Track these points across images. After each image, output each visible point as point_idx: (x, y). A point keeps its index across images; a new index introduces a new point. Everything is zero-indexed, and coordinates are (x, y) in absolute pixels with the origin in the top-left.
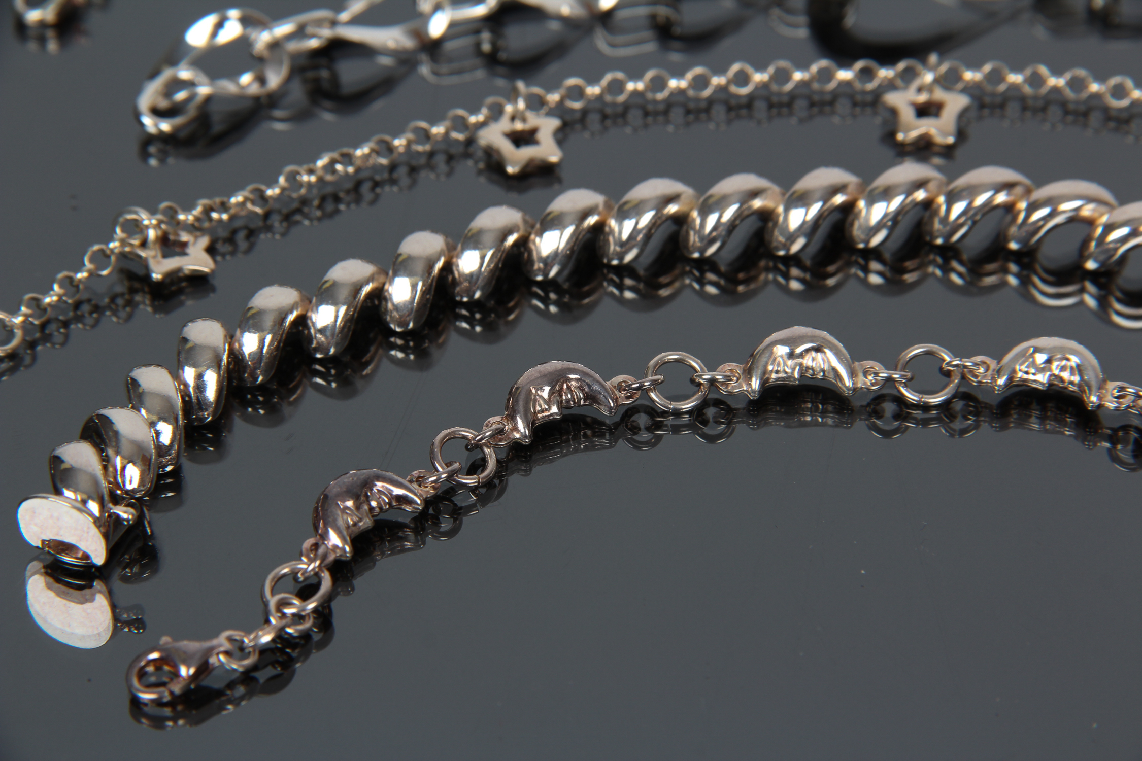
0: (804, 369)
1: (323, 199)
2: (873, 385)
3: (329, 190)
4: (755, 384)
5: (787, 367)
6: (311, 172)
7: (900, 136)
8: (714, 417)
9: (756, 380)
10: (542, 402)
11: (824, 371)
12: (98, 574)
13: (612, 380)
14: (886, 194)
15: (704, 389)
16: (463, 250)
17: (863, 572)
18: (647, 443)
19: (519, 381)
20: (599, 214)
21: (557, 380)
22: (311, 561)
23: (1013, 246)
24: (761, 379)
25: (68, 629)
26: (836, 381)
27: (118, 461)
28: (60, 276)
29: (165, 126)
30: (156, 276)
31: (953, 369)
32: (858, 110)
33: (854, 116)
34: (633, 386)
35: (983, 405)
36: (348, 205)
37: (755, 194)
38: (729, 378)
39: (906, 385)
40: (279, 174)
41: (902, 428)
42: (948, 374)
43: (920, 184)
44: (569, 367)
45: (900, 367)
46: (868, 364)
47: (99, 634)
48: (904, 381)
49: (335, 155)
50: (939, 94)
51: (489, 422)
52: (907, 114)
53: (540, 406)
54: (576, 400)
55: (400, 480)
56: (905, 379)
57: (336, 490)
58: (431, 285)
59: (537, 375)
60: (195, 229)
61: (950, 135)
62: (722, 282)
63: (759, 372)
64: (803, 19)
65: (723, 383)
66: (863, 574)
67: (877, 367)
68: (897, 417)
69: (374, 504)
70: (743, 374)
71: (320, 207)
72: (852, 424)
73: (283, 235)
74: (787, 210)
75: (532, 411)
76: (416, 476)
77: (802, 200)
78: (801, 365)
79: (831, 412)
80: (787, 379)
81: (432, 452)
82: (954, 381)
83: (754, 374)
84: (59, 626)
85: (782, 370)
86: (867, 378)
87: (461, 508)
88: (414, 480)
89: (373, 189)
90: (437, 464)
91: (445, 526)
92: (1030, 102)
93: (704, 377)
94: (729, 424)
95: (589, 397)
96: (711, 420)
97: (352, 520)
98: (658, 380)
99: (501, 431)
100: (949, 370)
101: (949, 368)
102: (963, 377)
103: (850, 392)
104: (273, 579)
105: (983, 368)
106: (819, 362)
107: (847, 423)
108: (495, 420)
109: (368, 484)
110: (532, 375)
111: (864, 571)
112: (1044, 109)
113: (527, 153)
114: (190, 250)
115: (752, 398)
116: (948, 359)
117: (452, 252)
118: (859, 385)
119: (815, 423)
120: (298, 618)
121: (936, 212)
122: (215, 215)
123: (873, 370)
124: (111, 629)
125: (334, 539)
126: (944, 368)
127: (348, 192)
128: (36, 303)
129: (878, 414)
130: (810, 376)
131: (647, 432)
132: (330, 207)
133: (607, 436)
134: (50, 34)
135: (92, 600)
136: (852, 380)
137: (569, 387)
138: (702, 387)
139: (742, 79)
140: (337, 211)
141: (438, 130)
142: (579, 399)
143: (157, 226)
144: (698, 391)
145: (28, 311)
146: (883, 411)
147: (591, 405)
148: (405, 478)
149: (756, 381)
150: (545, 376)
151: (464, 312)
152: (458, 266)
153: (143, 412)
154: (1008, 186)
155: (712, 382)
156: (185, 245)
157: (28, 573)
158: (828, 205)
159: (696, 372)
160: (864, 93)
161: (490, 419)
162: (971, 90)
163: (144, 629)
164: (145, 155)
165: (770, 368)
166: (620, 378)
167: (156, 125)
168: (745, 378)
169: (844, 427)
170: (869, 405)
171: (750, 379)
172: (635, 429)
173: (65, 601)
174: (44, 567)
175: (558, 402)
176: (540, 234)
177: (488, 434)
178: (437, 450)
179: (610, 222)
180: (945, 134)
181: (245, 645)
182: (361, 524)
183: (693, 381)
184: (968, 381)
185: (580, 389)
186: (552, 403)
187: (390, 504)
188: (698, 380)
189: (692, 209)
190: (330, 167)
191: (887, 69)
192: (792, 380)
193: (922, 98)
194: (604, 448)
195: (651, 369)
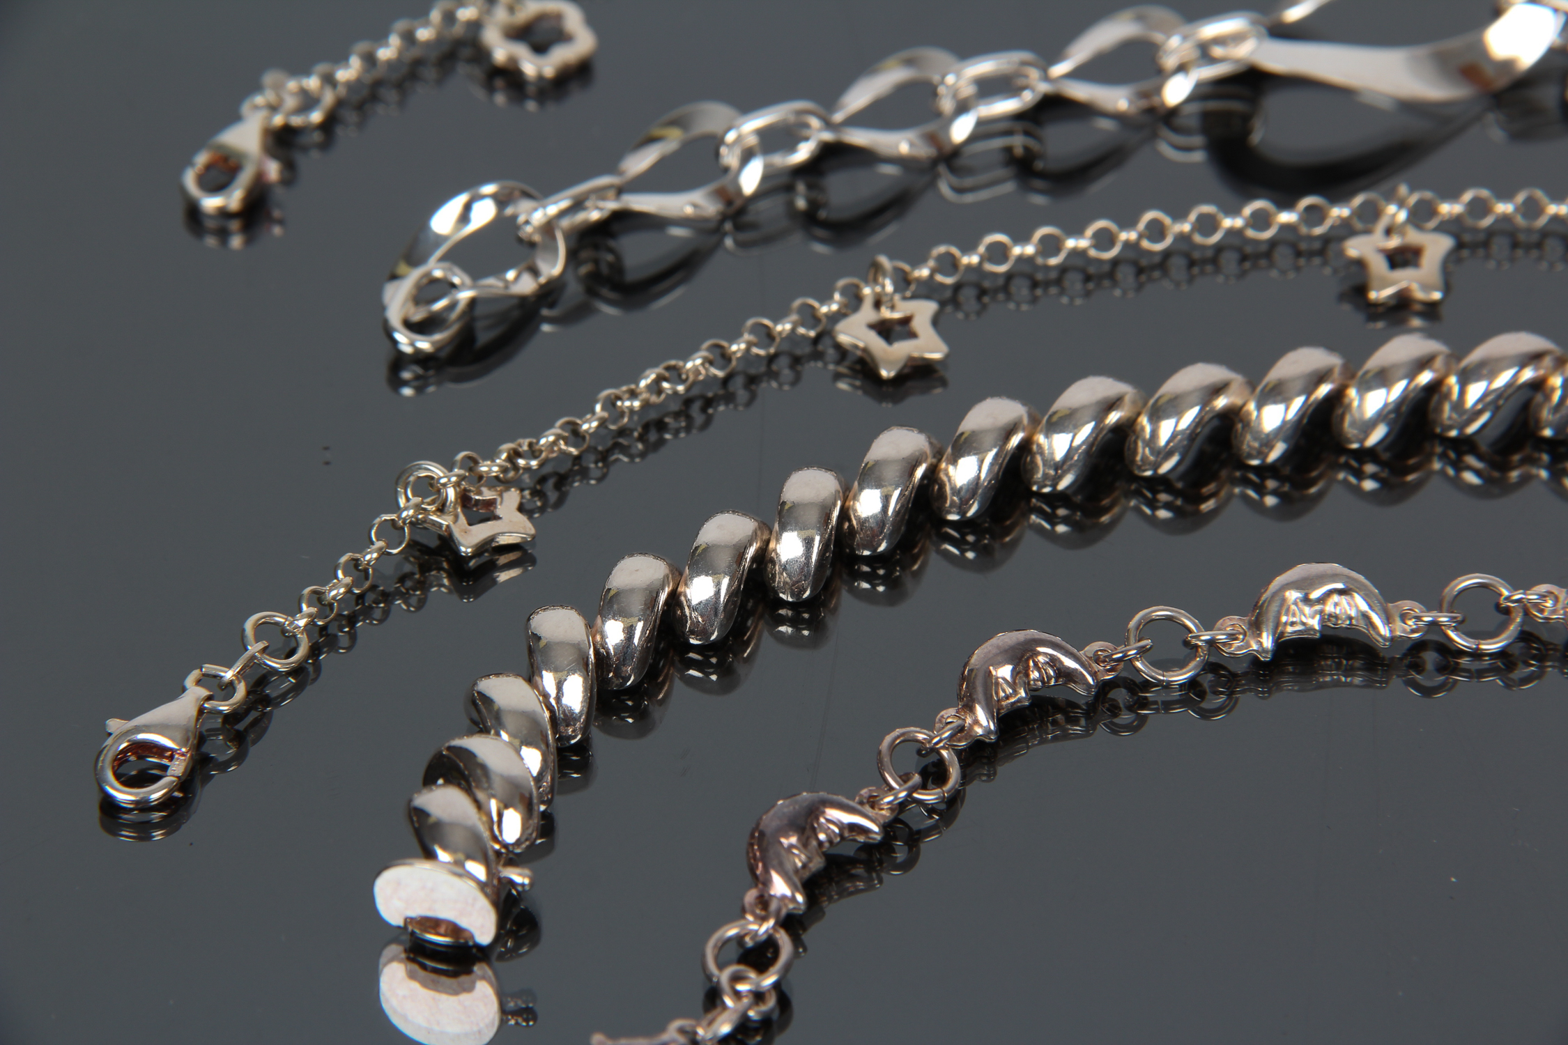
0: (1326, 617)
1: (646, 427)
2: (1413, 631)
3: (653, 415)
4: (1267, 641)
5: (1305, 616)
6: (633, 395)
7: (1373, 295)
8: (1211, 687)
9: (1268, 636)
10: (1005, 686)
11: (1350, 618)
12: (479, 955)
13: (1086, 649)
14: (1383, 378)
15: (1203, 653)
16: (861, 489)
17: (1453, 880)
18: (1128, 727)
19: (973, 660)
20: (1024, 430)
21: (1021, 656)
22: (763, 919)
23: (1547, 432)
24: (1274, 635)
25: (436, 1028)
26: (1368, 630)
27: (494, 805)
28: (343, 559)
29: (424, 345)
30: (465, 550)
31: (1513, 605)
32: (1302, 261)
33: (1298, 269)
34: (1115, 657)
35: (1551, 647)
36: (676, 433)
37: (1218, 390)
38: (1234, 637)
39: (1455, 629)
40: (596, 402)
41: (1449, 683)
42: (1507, 611)
43: (1424, 363)
44: (1033, 637)
45: (1445, 605)
46: (1406, 605)
47: (480, 1032)
48: (1454, 625)
49: (660, 370)
50: (1414, 237)
51: (942, 717)
52: (1378, 265)
53: (1004, 691)
54: (1046, 679)
55: (851, 803)
56: (1454, 622)
57: (775, 824)
58: (829, 539)
59: (995, 651)
60: (501, 483)
61: (1437, 290)
62: (1179, 502)
63: (1271, 625)
64: (1198, 140)
65: (1224, 644)
66: (1453, 882)
67: (1417, 609)
68: (1443, 669)
69: (822, 836)
70: (1249, 629)
71: (641, 438)
72: (1386, 683)
73: (600, 480)
74: (1259, 407)
75: (995, 698)
76: (866, 795)
77: (1276, 393)
78: (1321, 612)
79: (1359, 669)
80: (1306, 631)
81: (880, 761)
82: (1515, 619)
83: (1264, 629)
84: (424, 1024)
85: (1298, 621)
86: (1406, 624)
87: (919, 832)
88: (865, 801)
89: (704, 410)
90: (887, 775)
91: (900, 856)
92: (1522, 237)
93: (1203, 638)
94: (1230, 694)
95: (1062, 674)
96: (1208, 690)
97: (800, 860)
98: (1146, 646)
99: (961, 729)
100: (1508, 607)
101: (1509, 604)
102: (1527, 613)
103: (1387, 644)
104: (715, 946)
105: (1551, 600)
106: (1344, 608)
107: (1381, 682)
108: (949, 714)
109: (814, 811)
110: (990, 651)
111: (1455, 878)
112: (1539, 245)
113: (903, 349)
114: (500, 511)
115: (1263, 659)
116: (1506, 593)
117: (847, 493)
118: (1398, 633)
119: (1337, 684)
120: (758, 996)
121: (1447, 396)
122: (521, 462)
123: (1412, 612)
124: (497, 1023)
125: (779, 887)
126: (1502, 604)
127: (677, 415)
128: (318, 598)
129: (1418, 667)
130: (1333, 626)
131: (1129, 713)
132: (653, 436)
133: (1083, 722)
134: (234, 225)
135: (470, 989)
136: (1389, 626)
137: (1036, 664)
138: (1200, 650)
139: (1156, 230)
140: (661, 442)
141: (784, 327)
142: (1049, 678)
143: (457, 485)
144: (1196, 657)
145: (313, 610)
146: (1424, 662)
147: (1065, 684)
148: (853, 799)
149: (1268, 638)
150: (1006, 651)
151: (866, 569)
152: (855, 511)
153: (505, 736)
154: (1535, 358)
155: (1212, 643)
156: (491, 504)
157: (383, 960)
158: (1313, 398)
159: (1190, 631)
160: (1311, 238)
161: (942, 713)
162: (1452, 227)
163: (535, 1019)
164: (396, 383)
165: (1284, 619)
166: (1096, 646)
167: (412, 344)
168: (1253, 634)
169: (1378, 688)
170: (1405, 656)
171: (1260, 635)
172: (1114, 710)
173: (432, 993)
174: (406, 951)
175: (1025, 683)
176: (954, 461)
177: (946, 734)
178: (886, 759)
179: (1038, 439)
180: (1426, 287)
181: (699, 1038)
182: (811, 865)
183: (1187, 643)
184: (1532, 618)
185: (1049, 664)
186: (1019, 686)
187: (841, 835)
188: (1194, 641)
189: (1139, 414)
190: (656, 387)
191: (1341, 207)
192: (1312, 633)
193: (1394, 242)
194: (1077, 736)
195: (1132, 631)
